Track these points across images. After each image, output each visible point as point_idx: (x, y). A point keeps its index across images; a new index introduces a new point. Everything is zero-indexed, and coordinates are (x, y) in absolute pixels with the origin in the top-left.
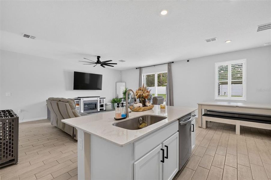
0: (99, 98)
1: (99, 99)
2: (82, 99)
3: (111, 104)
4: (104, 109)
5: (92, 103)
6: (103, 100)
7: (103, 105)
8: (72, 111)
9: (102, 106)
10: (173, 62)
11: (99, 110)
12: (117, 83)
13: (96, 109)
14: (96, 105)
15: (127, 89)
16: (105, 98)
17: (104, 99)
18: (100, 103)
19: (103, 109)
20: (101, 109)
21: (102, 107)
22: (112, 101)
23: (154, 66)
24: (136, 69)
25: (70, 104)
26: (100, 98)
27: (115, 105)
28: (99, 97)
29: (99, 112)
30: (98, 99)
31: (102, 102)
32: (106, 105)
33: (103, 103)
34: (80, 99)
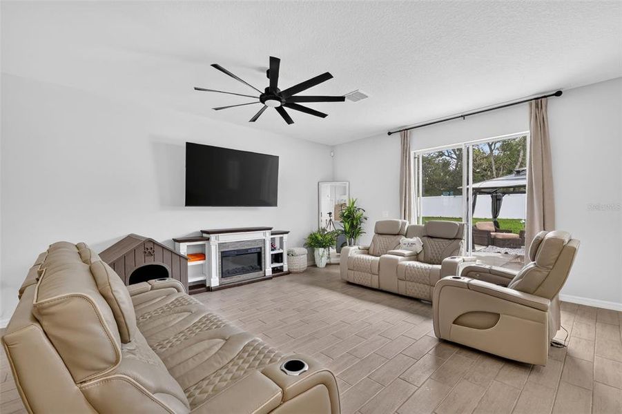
0: (268, 232)
1: (267, 236)
2: (213, 237)
3: (305, 250)
4: (285, 269)
5: (247, 250)
6: (281, 238)
7: (281, 254)
8: (86, 394)
9: (277, 258)
10: (559, 94)
11: (269, 272)
12: (323, 186)
13: (261, 269)
14: (259, 255)
15: (353, 203)
16: (287, 233)
17: (285, 236)
18: (273, 248)
19: (282, 266)
20: (274, 270)
21: (278, 262)
22: (308, 241)
23: (463, 116)
24: (390, 134)
25: (53, 331)
26: (272, 234)
27: (316, 253)
28: (271, 229)
29: (270, 278)
30: (265, 234)
31: (277, 245)
32: (290, 254)
33: (281, 247)
34: (208, 239)
